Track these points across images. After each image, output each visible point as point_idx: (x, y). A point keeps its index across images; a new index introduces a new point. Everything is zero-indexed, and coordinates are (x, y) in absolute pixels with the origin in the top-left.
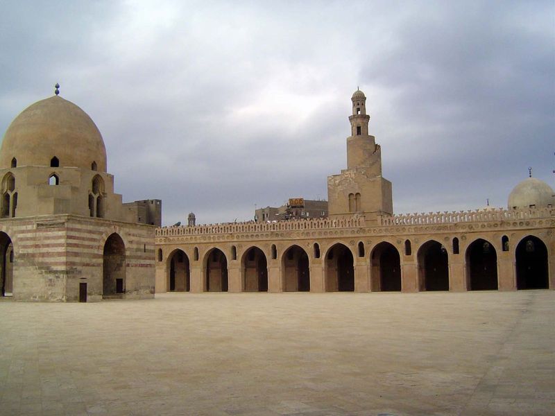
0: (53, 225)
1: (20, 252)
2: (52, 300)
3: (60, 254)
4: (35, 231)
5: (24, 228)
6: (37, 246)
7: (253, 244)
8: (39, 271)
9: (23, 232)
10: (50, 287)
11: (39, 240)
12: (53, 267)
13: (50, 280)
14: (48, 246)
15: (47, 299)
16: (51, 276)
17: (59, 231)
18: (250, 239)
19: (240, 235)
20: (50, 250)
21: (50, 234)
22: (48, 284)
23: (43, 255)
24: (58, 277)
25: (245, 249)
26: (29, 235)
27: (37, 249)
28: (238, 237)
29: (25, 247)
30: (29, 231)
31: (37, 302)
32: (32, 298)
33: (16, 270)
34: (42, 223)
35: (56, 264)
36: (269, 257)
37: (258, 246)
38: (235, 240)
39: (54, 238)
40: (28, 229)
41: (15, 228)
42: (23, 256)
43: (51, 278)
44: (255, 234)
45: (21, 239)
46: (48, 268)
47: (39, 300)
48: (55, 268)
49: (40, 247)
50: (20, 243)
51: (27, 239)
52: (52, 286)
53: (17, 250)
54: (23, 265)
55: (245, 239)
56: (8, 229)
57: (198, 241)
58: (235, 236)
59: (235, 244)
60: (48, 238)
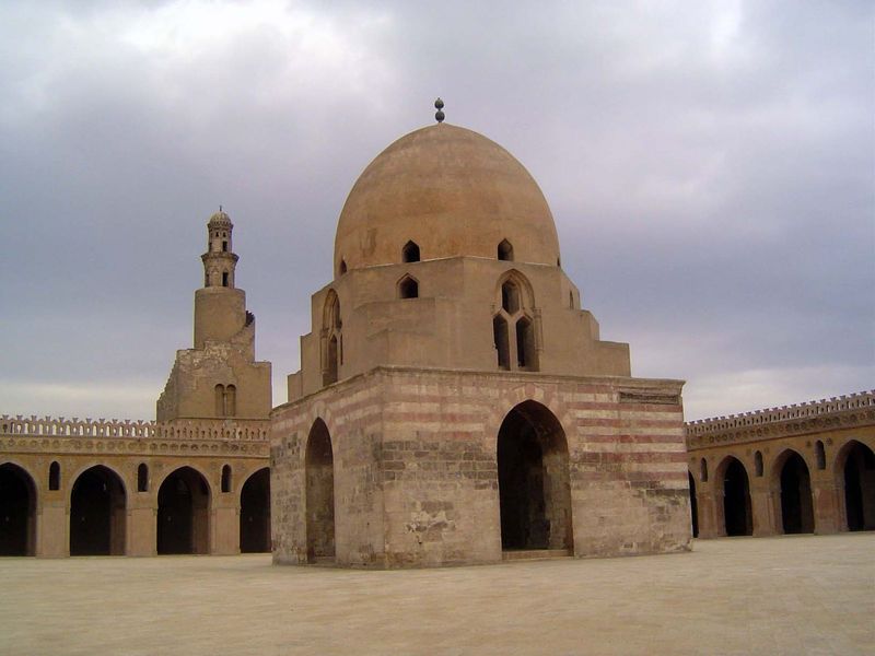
0: (655, 397)
1: (586, 449)
2: (667, 549)
3: (674, 457)
4: (618, 407)
5: (589, 398)
6: (624, 439)
7: (187, 463)
8: (634, 491)
9: (588, 406)
10: (661, 524)
11: (627, 426)
12: (662, 483)
13: (661, 509)
14: (648, 439)
15: (657, 547)
16: (662, 502)
17: (669, 411)
18: (179, 452)
19: (158, 443)
20: (654, 448)
21: (650, 416)
22: (655, 516)
23: (640, 457)
24: (675, 503)
25: (168, 470)
26: (603, 414)
27: (626, 445)
28: (154, 447)
29: (595, 438)
30: (603, 406)
31: (636, 555)
32: (622, 548)
33: (578, 488)
34: (631, 391)
35: (670, 476)
36: (215, 487)
37: (196, 466)
38: (148, 452)
39: (661, 424)
40: (600, 401)
41: (568, 397)
42: (592, 458)
43: (660, 504)
44: (191, 444)
45: (586, 422)
46: (653, 485)
47: (640, 550)
48: (668, 484)
49: (631, 441)
50: (582, 430)
51: (600, 422)
52: (664, 520)
53: (578, 443)
54: (595, 477)
55: (169, 452)
56: (548, 396)
57: (62, 450)
58: (149, 444)
59: (147, 461)
60: (647, 424)
